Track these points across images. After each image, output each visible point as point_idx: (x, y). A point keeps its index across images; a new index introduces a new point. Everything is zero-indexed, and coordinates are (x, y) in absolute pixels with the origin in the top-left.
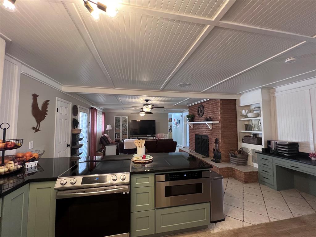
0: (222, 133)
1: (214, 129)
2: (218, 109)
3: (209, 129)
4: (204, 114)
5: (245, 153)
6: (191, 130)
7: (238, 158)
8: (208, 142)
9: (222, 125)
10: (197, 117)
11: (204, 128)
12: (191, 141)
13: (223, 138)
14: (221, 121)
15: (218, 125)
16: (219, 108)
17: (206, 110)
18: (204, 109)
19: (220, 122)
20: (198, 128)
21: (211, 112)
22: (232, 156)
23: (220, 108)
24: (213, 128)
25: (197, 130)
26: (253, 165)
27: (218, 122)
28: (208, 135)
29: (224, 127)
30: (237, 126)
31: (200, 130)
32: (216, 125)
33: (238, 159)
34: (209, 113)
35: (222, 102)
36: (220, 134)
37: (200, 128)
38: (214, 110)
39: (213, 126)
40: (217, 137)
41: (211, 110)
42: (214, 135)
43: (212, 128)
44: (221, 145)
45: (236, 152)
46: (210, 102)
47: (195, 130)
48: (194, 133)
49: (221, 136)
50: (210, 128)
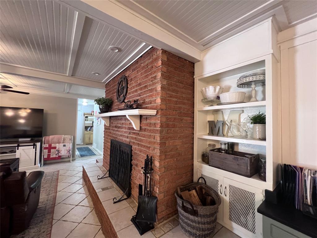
0: (162, 144)
1: (145, 130)
2: (155, 78)
3: (133, 129)
4: (128, 96)
5: (212, 192)
6: (106, 130)
7: (201, 216)
8: (131, 160)
9: (164, 120)
10: (116, 103)
11: (125, 128)
12: (105, 151)
13: (163, 157)
14: (162, 110)
15: (153, 121)
16: (159, 75)
17: (132, 85)
18: (127, 84)
19: (160, 111)
20: (116, 127)
21: (141, 89)
22: (184, 208)
23: (162, 75)
24: (143, 127)
25: (114, 130)
26: (232, 227)
27: (153, 112)
28: (131, 144)
29: (168, 126)
30: (193, 123)
31: (119, 131)
32: (148, 121)
33: (199, 219)
34: (136, 91)
35: (166, 59)
36: (158, 147)
37: (119, 127)
38: (146, 82)
39: (144, 122)
40: (151, 153)
41: (140, 84)
42: (144, 146)
43: (140, 127)
44: (158, 177)
45: (194, 191)
46: (139, 63)
47: (112, 131)
48: (111, 136)
49: (159, 151)
50: (135, 128)
